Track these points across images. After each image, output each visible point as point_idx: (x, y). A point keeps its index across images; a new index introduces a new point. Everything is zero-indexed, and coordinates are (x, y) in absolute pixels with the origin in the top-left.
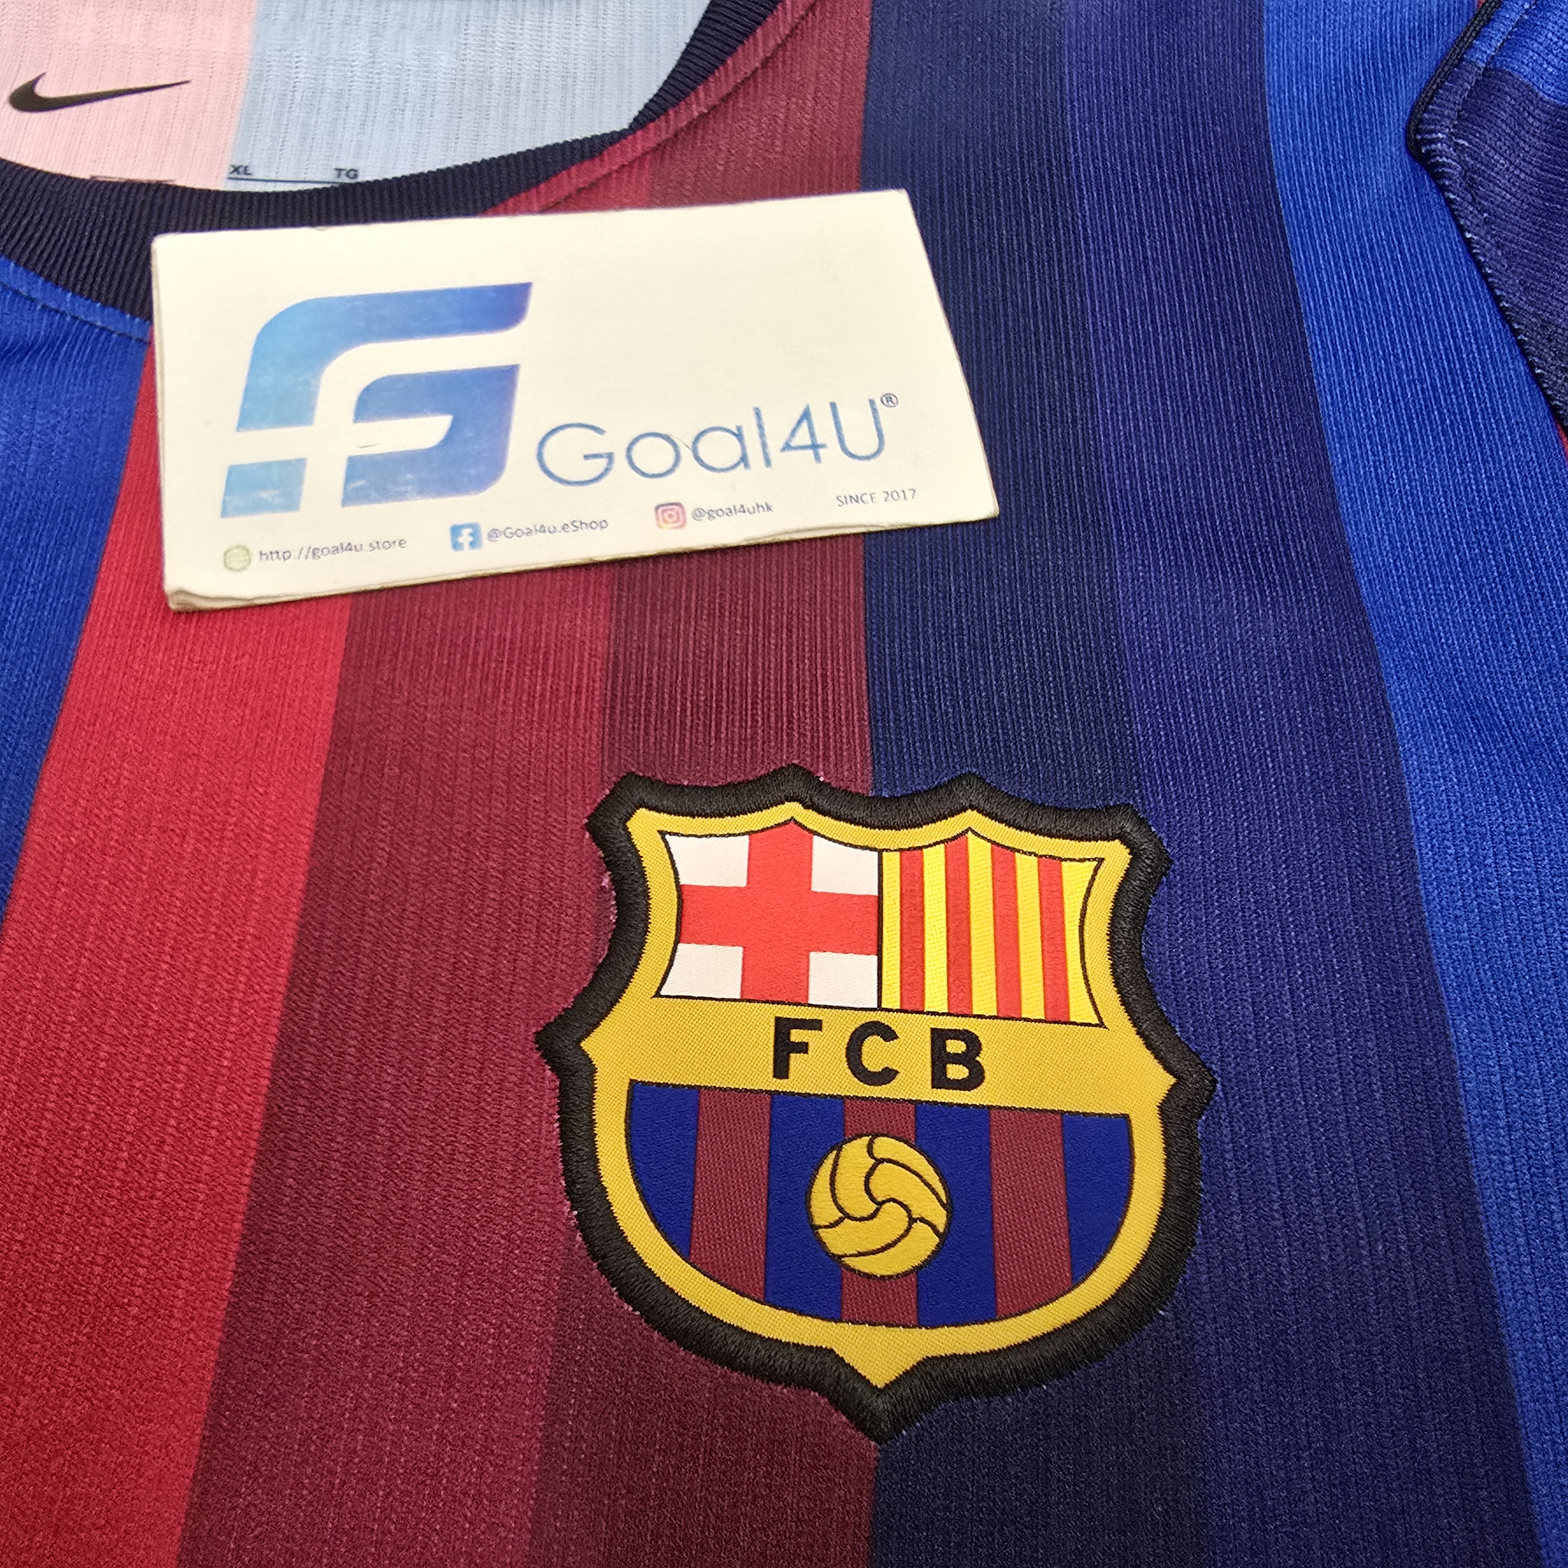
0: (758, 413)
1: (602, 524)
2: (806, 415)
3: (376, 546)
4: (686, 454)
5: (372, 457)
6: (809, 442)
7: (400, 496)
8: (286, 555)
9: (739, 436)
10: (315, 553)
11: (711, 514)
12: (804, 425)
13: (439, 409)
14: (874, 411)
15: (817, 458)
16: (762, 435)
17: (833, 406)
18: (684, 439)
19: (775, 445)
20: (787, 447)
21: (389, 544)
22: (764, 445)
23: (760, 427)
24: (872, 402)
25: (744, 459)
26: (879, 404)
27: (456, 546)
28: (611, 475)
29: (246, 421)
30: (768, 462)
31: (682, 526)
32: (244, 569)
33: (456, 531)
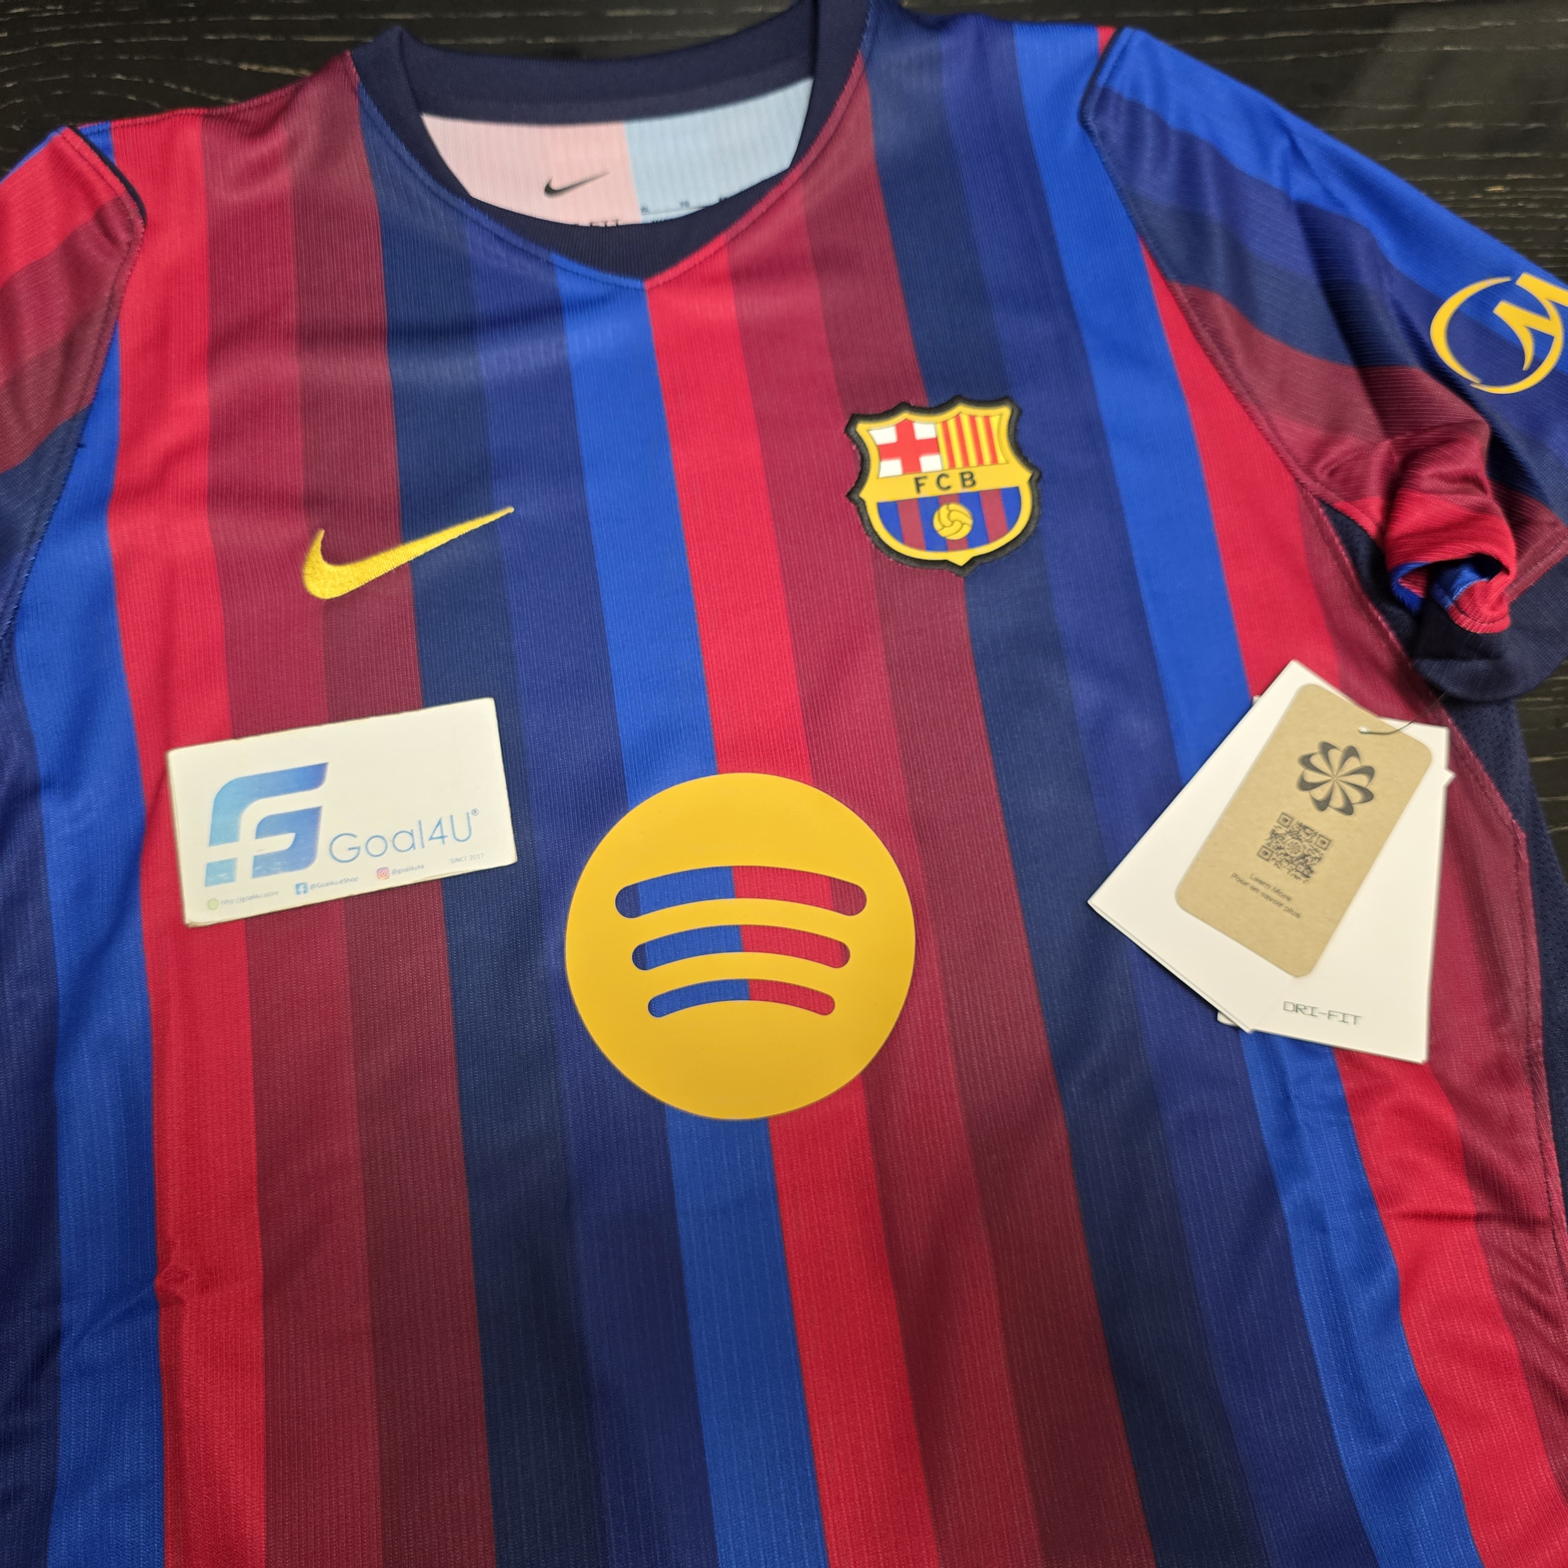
0: (420, 823)
1: (355, 880)
2: (440, 823)
3: (267, 895)
4: (390, 844)
5: (263, 856)
6: (440, 835)
7: (275, 872)
8: (231, 902)
9: (411, 834)
10: (243, 900)
11: (399, 872)
12: (439, 827)
13: (290, 831)
14: (468, 818)
15: (444, 843)
16: (421, 833)
17: (451, 817)
18: (389, 837)
19: (426, 837)
20: (431, 838)
21: (273, 894)
22: (422, 838)
23: (421, 829)
24: (468, 814)
25: (413, 846)
26: (471, 815)
27: (298, 893)
28: (360, 856)
29: (212, 842)
30: (423, 846)
31: (388, 878)
32: (216, 908)
33: (298, 886)
